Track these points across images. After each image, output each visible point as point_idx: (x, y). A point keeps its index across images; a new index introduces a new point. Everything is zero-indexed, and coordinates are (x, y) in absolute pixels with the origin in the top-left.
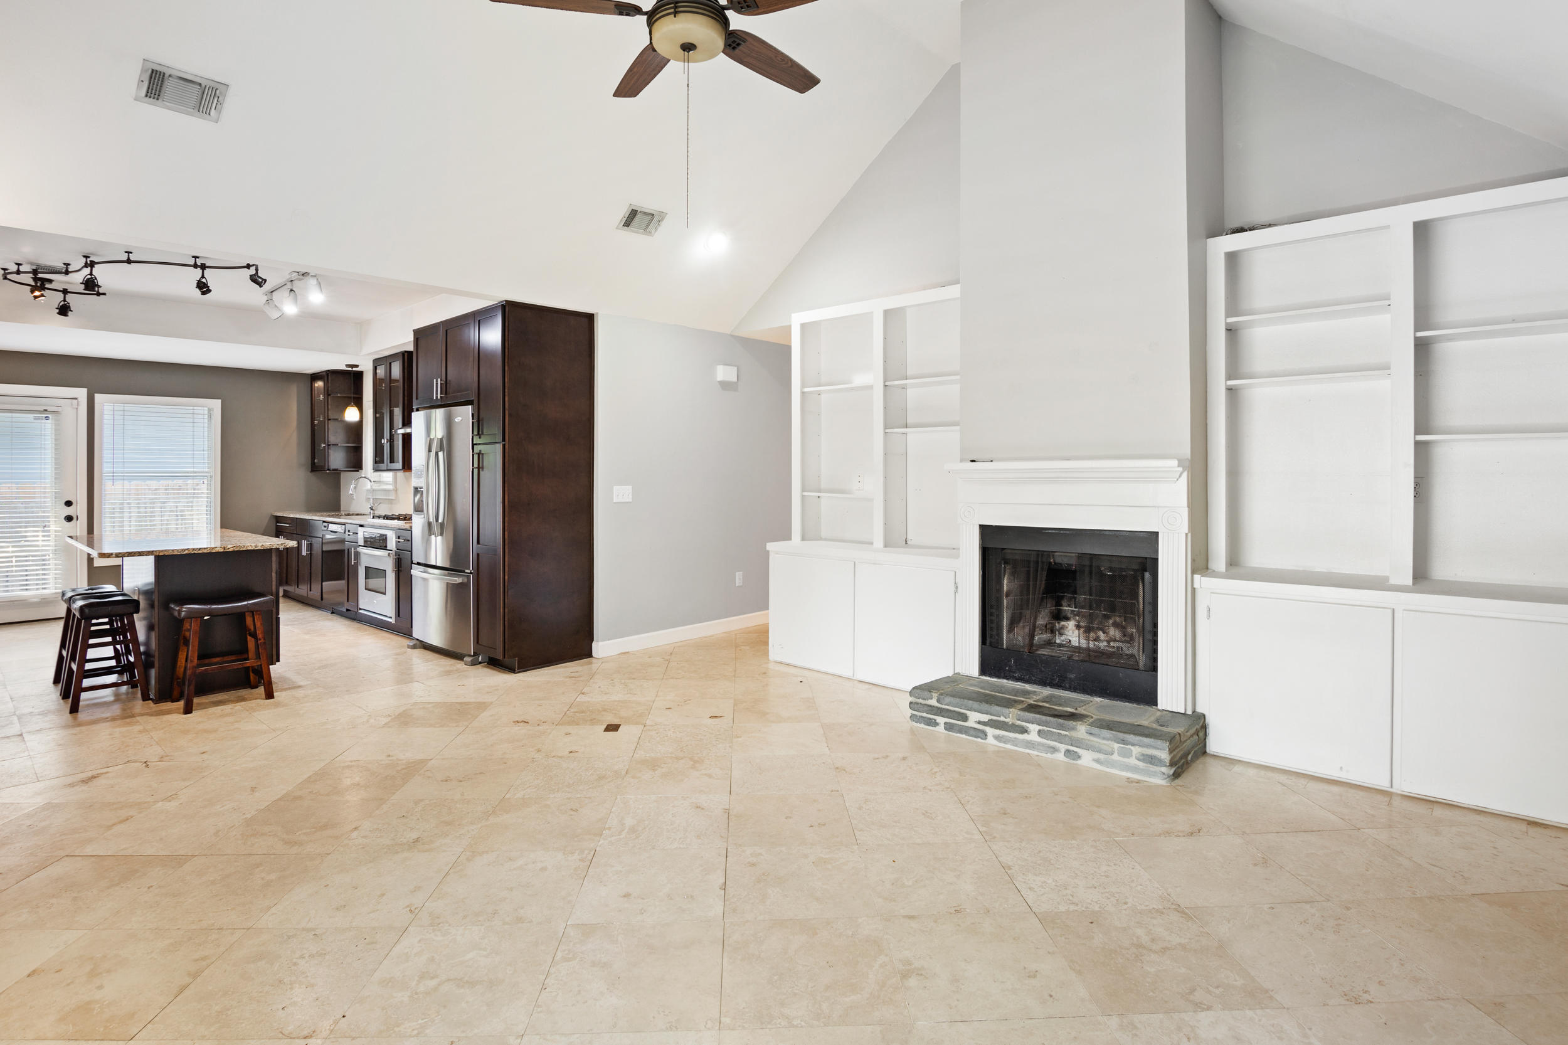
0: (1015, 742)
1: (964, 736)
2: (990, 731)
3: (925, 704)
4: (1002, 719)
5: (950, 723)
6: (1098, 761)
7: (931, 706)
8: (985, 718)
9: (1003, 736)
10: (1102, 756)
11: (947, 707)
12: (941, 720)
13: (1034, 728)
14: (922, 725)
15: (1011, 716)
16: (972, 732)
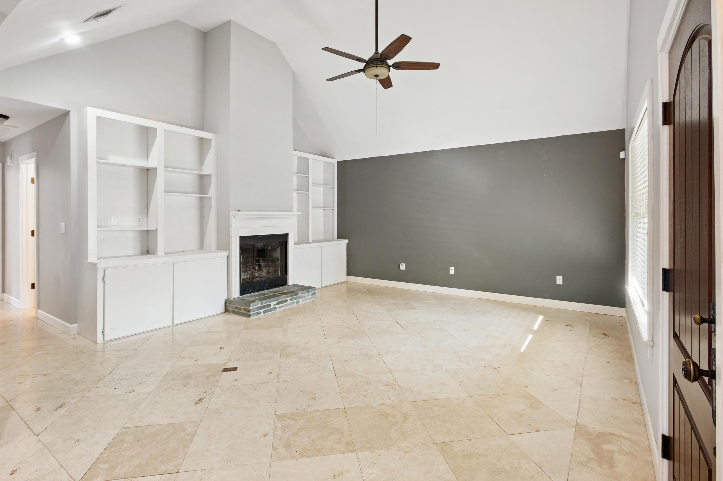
0: (284, 306)
1: (270, 312)
2: (277, 306)
3: (257, 307)
4: (281, 300)
5: (265, 310)
6: (303, 301)
7: (259, 307)
8: (276, 302)
9: (281, 306)
10: (304, 299)
11: (264, 305)
12: (262, 311)
13: (288, 299)
14: (255, 316)
15: (283, 298)
16: (273, 309)
